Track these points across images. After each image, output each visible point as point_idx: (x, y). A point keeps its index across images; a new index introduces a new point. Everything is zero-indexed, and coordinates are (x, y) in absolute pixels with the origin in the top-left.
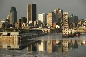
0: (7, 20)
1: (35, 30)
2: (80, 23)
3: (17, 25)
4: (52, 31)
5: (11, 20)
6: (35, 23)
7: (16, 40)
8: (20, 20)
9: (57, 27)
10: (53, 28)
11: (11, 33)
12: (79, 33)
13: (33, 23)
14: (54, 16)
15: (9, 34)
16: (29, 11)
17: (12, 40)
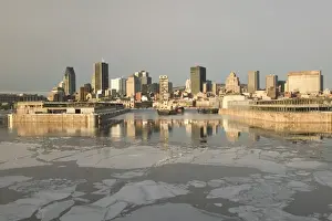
0: (59, 89)
1: (112, 105)
2: (177, 93)
3: (78, 97)
4: (137, 105)
5: (67, 89)
6: (107, 93)
7: (91, 120)
8: (82, 89)
9: (144, 98)
10: (139, 101)
11: (82, 110)
12: (182, 108)
13: (103, 92)
14: (137, 81)
15: (78, 111)
16: (97, 75)
17: (83, 120)
